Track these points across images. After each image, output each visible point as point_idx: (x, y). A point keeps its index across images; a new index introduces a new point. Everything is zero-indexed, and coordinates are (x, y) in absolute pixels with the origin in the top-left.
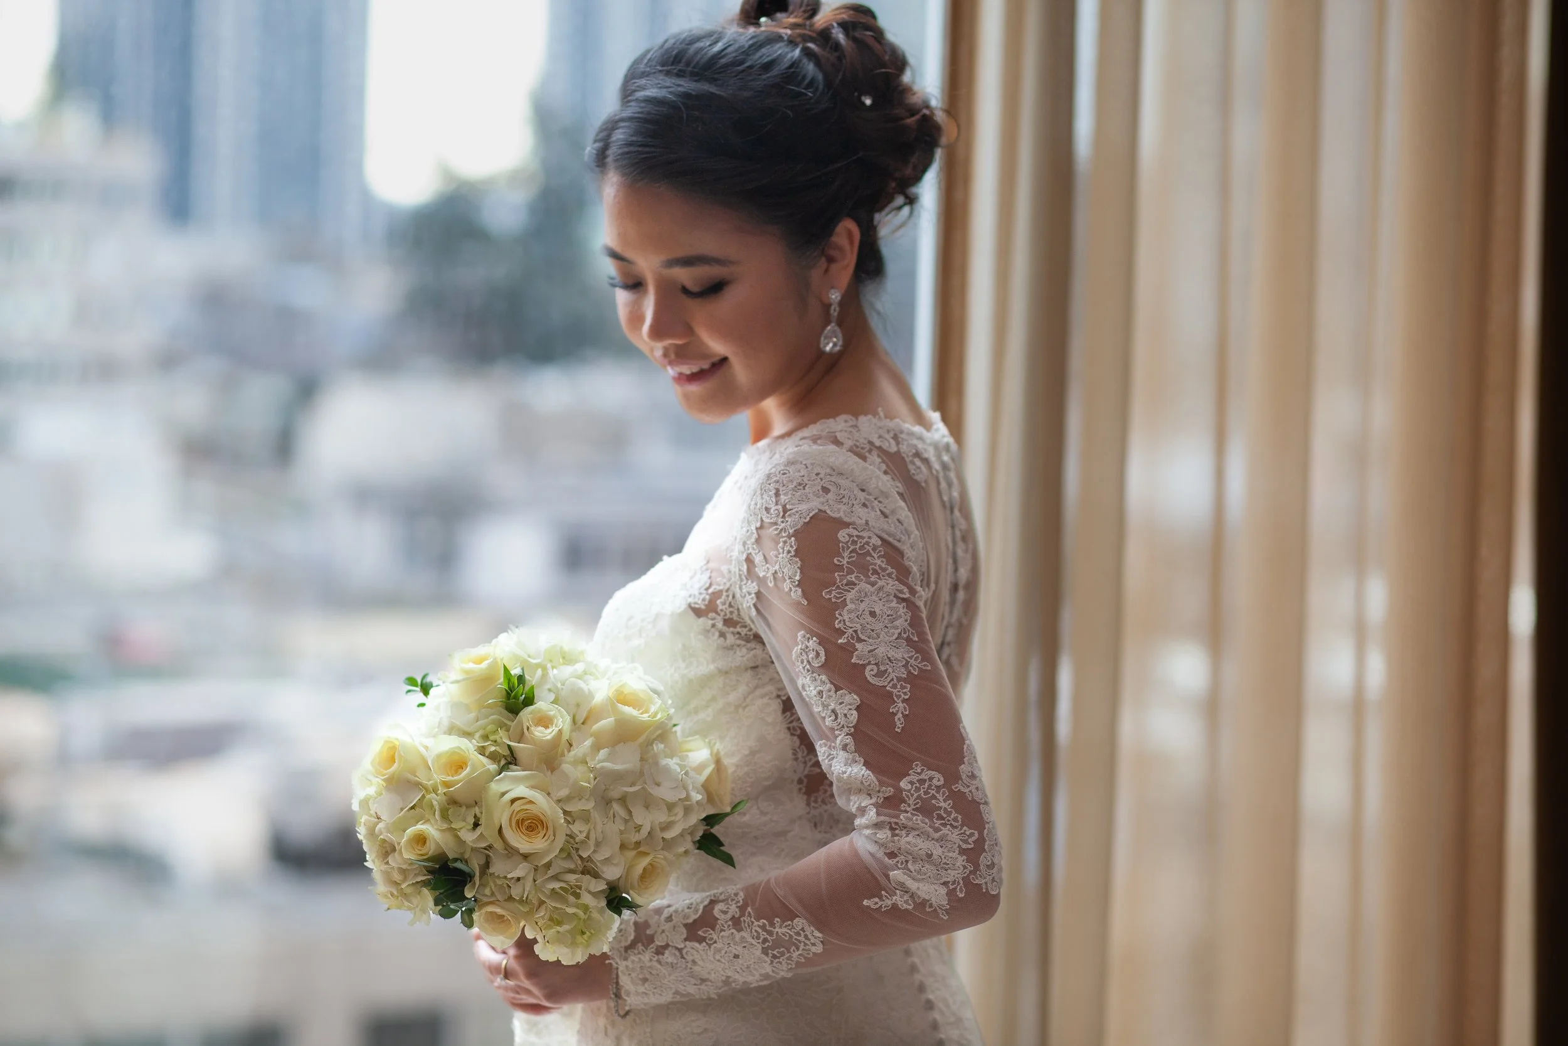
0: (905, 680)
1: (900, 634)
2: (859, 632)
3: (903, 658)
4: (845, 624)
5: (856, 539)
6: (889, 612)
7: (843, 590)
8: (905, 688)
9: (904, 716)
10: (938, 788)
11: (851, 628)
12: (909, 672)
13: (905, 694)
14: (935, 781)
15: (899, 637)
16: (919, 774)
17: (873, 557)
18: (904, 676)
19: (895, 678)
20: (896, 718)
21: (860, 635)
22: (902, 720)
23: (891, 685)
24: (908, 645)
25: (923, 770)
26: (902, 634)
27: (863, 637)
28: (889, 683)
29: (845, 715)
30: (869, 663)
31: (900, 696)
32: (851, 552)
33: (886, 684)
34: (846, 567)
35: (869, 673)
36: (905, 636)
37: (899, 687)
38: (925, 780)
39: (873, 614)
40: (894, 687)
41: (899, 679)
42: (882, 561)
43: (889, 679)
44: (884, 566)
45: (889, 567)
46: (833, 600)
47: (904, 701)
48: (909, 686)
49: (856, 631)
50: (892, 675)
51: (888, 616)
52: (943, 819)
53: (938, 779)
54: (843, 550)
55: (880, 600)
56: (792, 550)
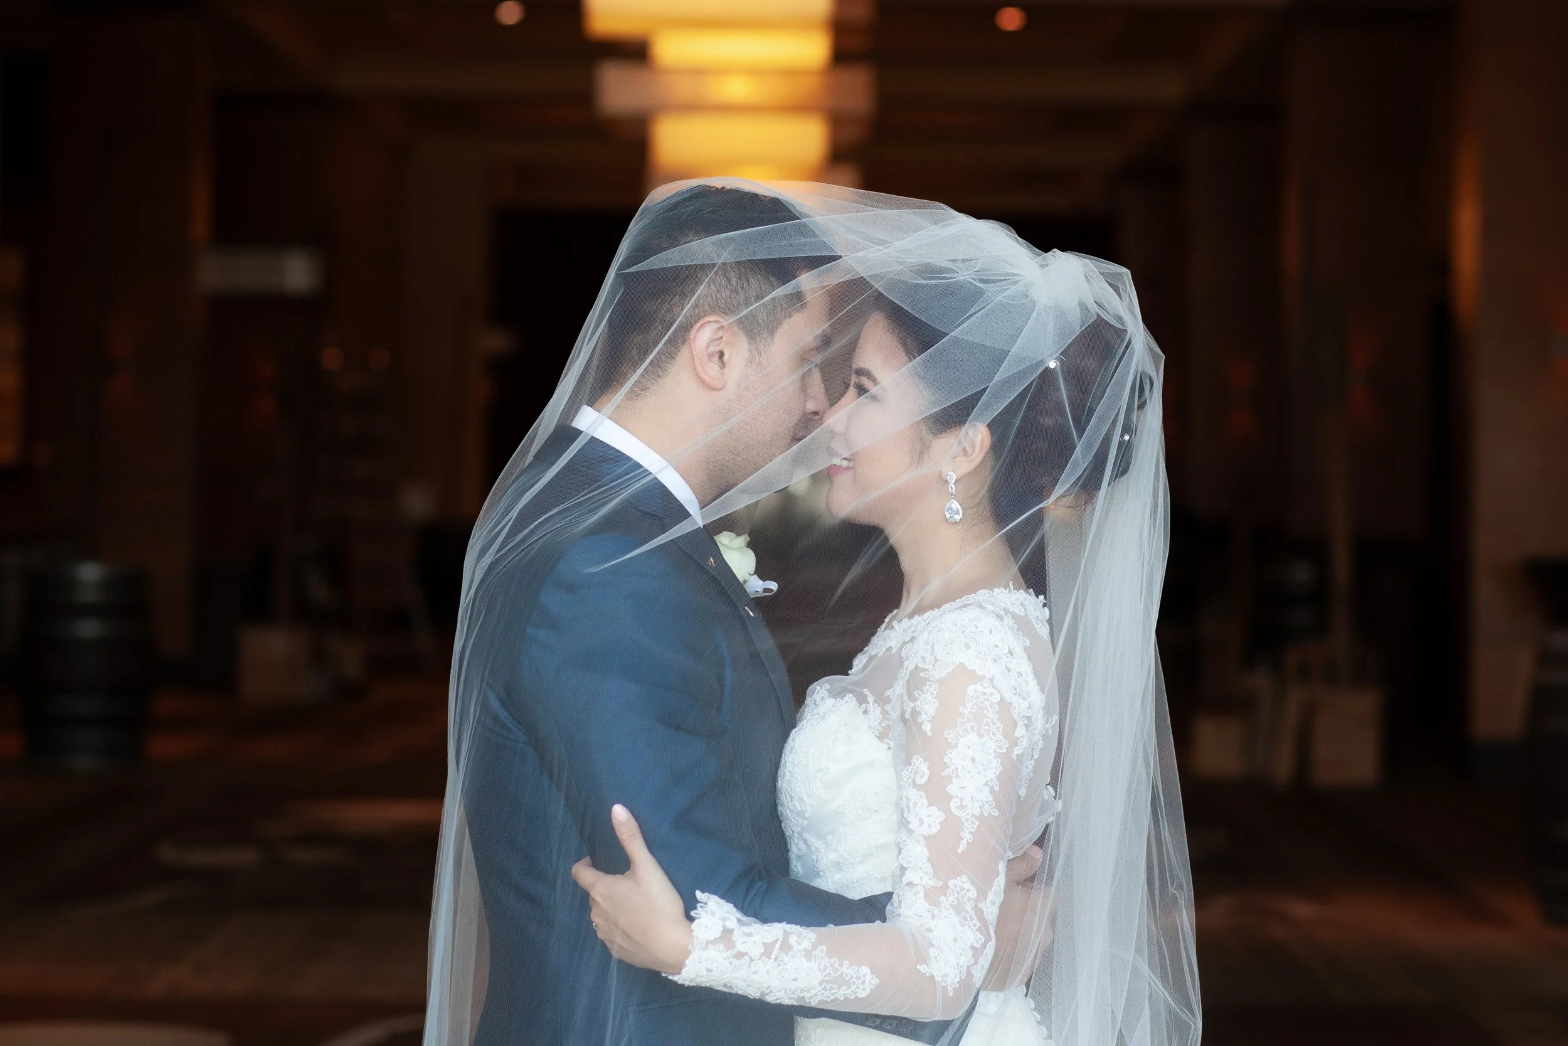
0: (976, 818)
1: (988, 781)
2: (959, 770)
3: (982, 801)
4: (951, 760)
5: (980, 695)
6: (984, 763)
7: (959, 734)
8: (975, 824)
9: (968, 843)
10: (969, 899)
11: (954, 765)
12: (982, 813)
13: (973, 827)
14: (970, 893)
15: (986, 784)
16: (963, 883)
17: (989, 711)
18: (978, 815)
19: (970, 814)
20: (962, 842)
21: (959, 773)
22: (965, 845)
23: (965, 818)
24: (990, 792)
25: (966, 882)
26: (989, 783)
27: (960, 775)
28: (965, 816)
29: (929, 826)
30: (956, 797)
31: (969, 829)
32: (973, 705)
33: (963, 816)
34: (967, 716)
35: (954, 804)
36: (990, 784)
37: (970, 822)
38: (964, 889)
39: (973, 760)
40: (967, 820)
41: (973, 815)
42: (995, 717)
43: (966, 813)
44: (995, 720)
45: (999, 723)
46: (950, 740)
47: (971, 833)
48: (977, 823)
49: (957, 769)
50: (969, 811)
51: (983, 765)
52: (966, 920)
53: (973, 893)
54: (968, 703)
55: (982, 751)
56: (935, 693)
